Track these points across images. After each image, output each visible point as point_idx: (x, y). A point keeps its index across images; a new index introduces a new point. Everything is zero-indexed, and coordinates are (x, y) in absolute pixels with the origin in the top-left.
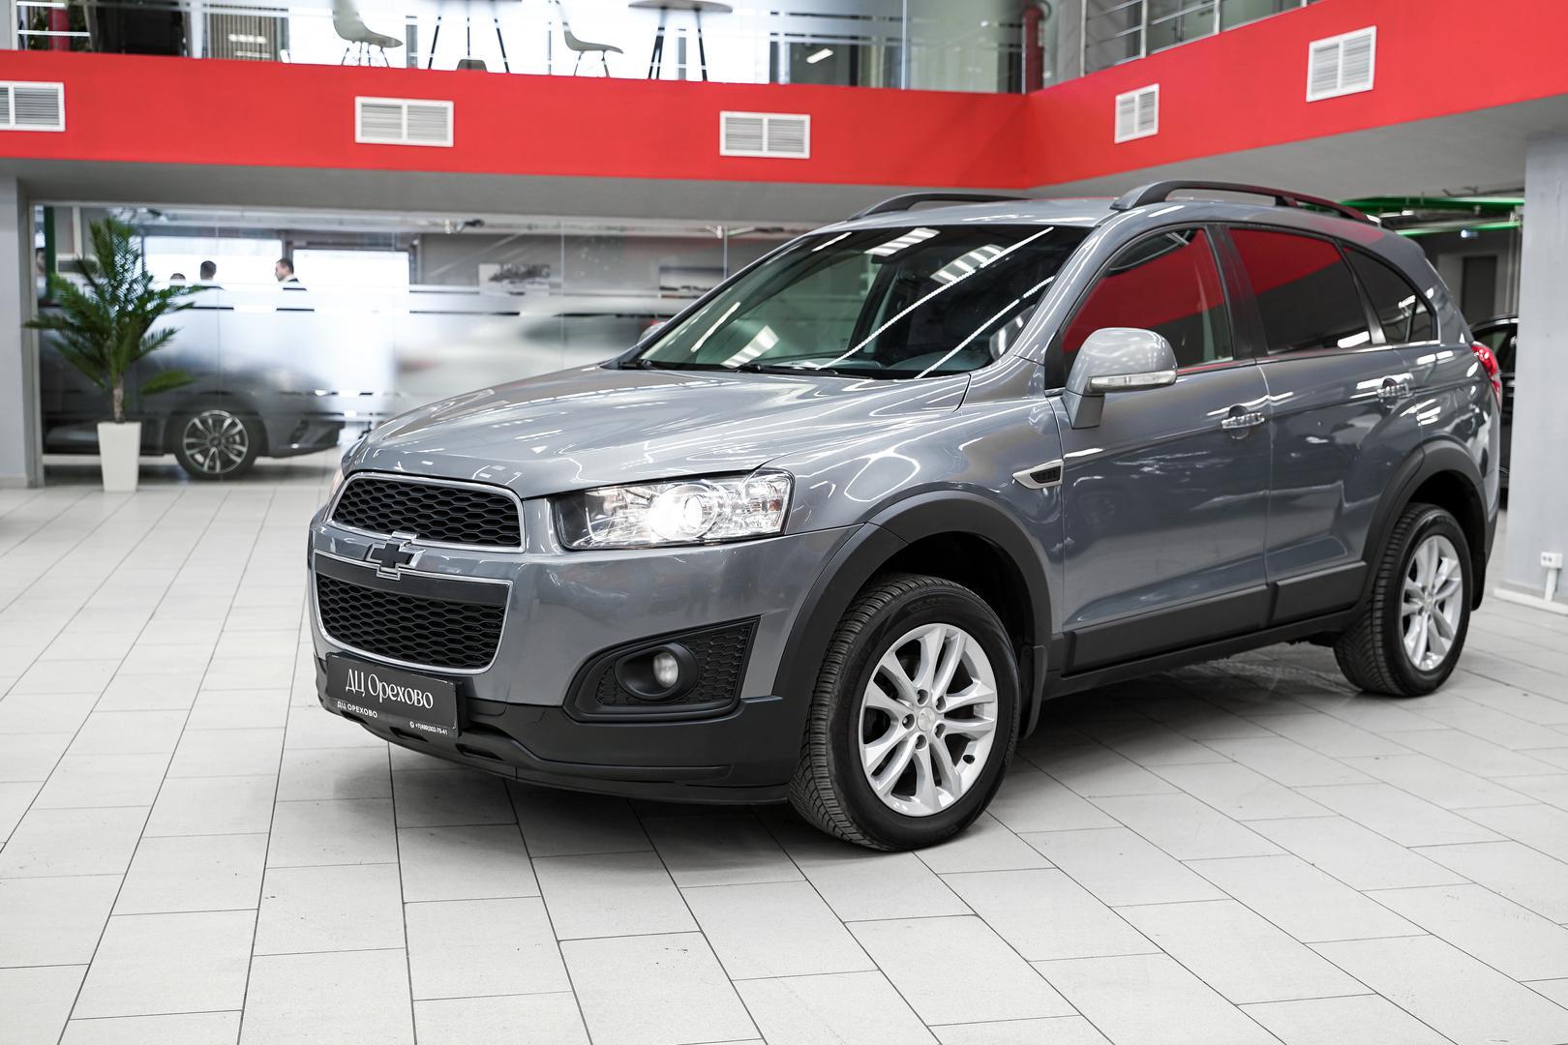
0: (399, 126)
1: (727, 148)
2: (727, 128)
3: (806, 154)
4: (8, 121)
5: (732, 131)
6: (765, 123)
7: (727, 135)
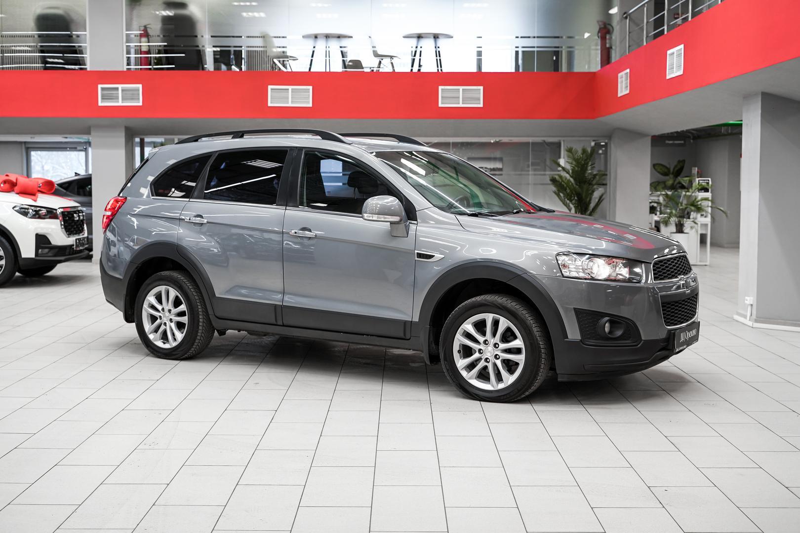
0: (288, 98)
1: (442, 103)
2: (442, 93)
3: (481, 105)
4: (118, 102)
5: (445, 95)
6: (461, 90)
7: (442, 97)
